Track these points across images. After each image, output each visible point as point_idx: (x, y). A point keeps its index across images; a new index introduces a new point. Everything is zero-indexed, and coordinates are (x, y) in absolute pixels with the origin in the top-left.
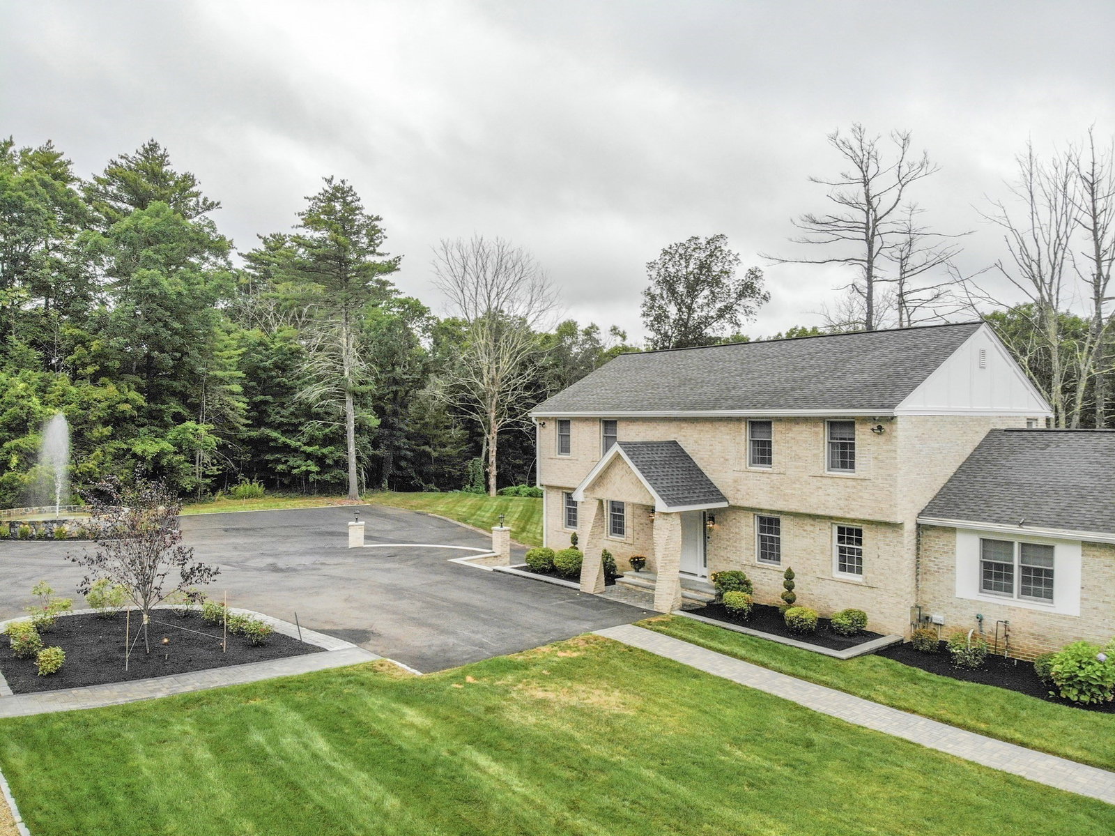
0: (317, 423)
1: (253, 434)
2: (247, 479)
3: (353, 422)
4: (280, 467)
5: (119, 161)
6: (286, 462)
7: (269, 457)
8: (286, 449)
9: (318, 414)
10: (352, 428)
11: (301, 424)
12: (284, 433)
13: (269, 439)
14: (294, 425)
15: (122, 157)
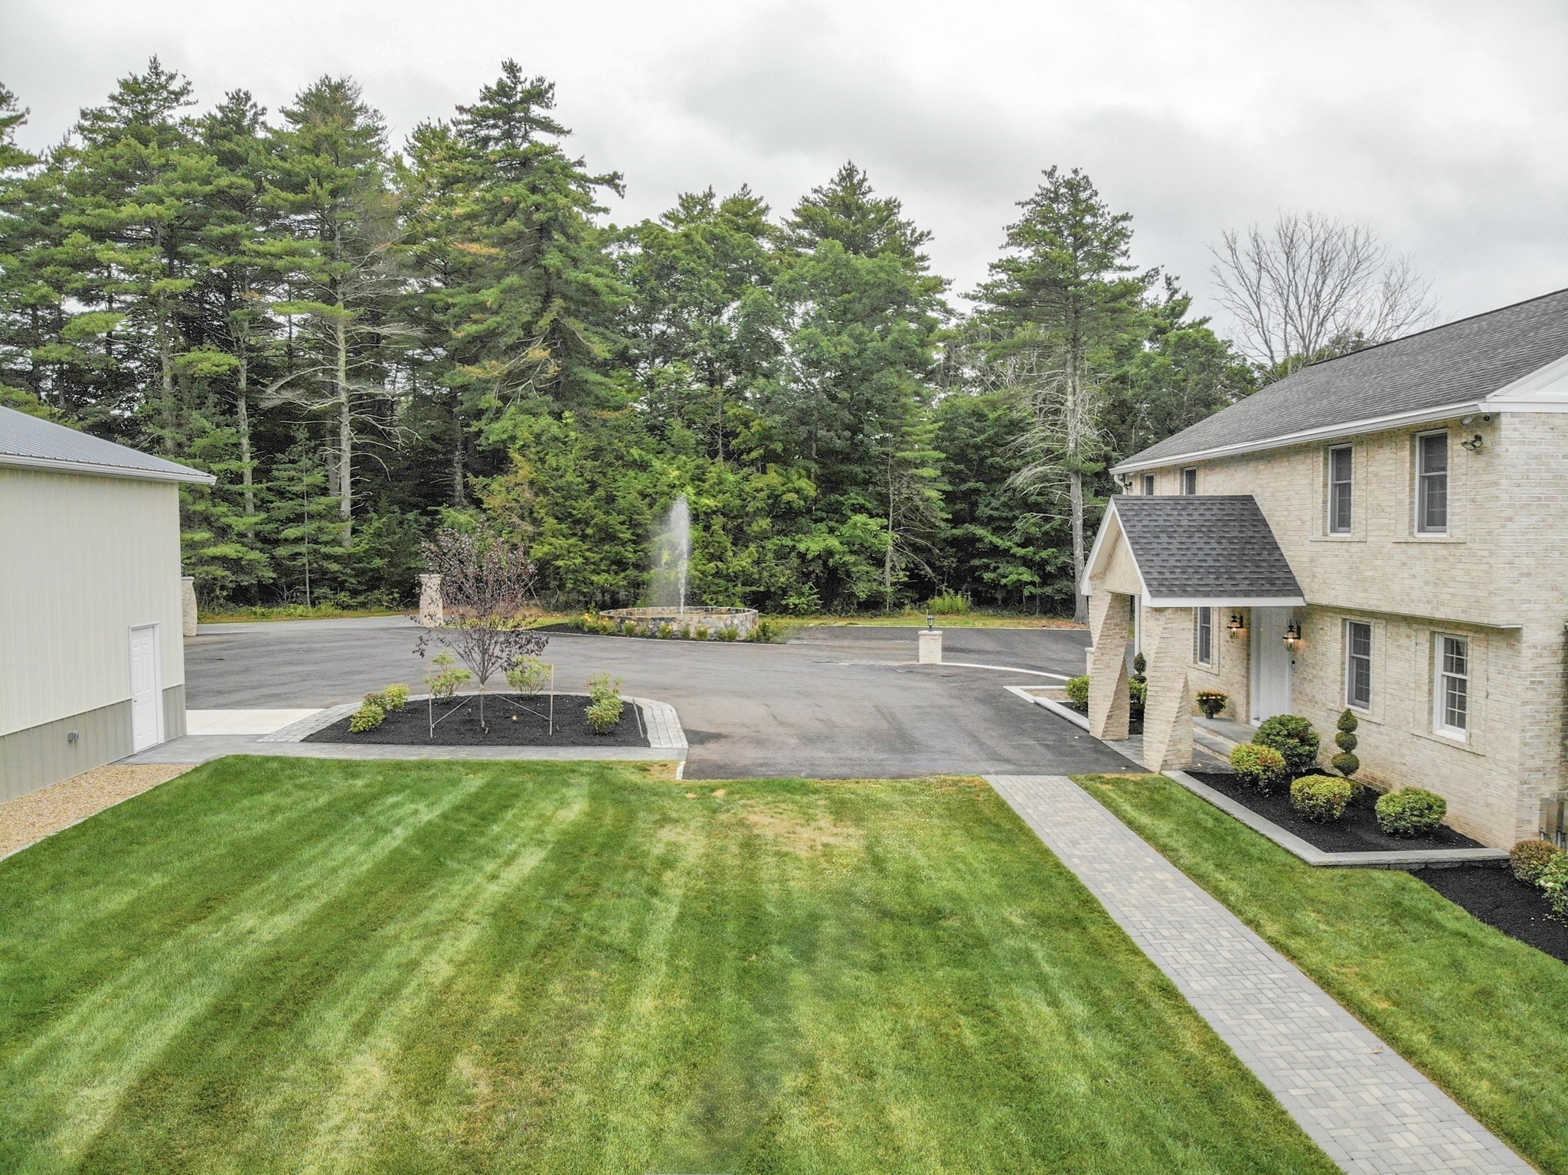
0: (1033, 518)
1: (957, 532)
2: (951, 591)
3: (1080, 514)
4: (988, 576)
5: (813, 197)
6: (996, 568)
7: (976, 562)
8: (994, 551)
9: (1037, 504)
10: (1079, 523)
11: (1016, 518)
12: (996, 531)
13: (974, 540)
14: (1006, 519)
15: (816, 191)
